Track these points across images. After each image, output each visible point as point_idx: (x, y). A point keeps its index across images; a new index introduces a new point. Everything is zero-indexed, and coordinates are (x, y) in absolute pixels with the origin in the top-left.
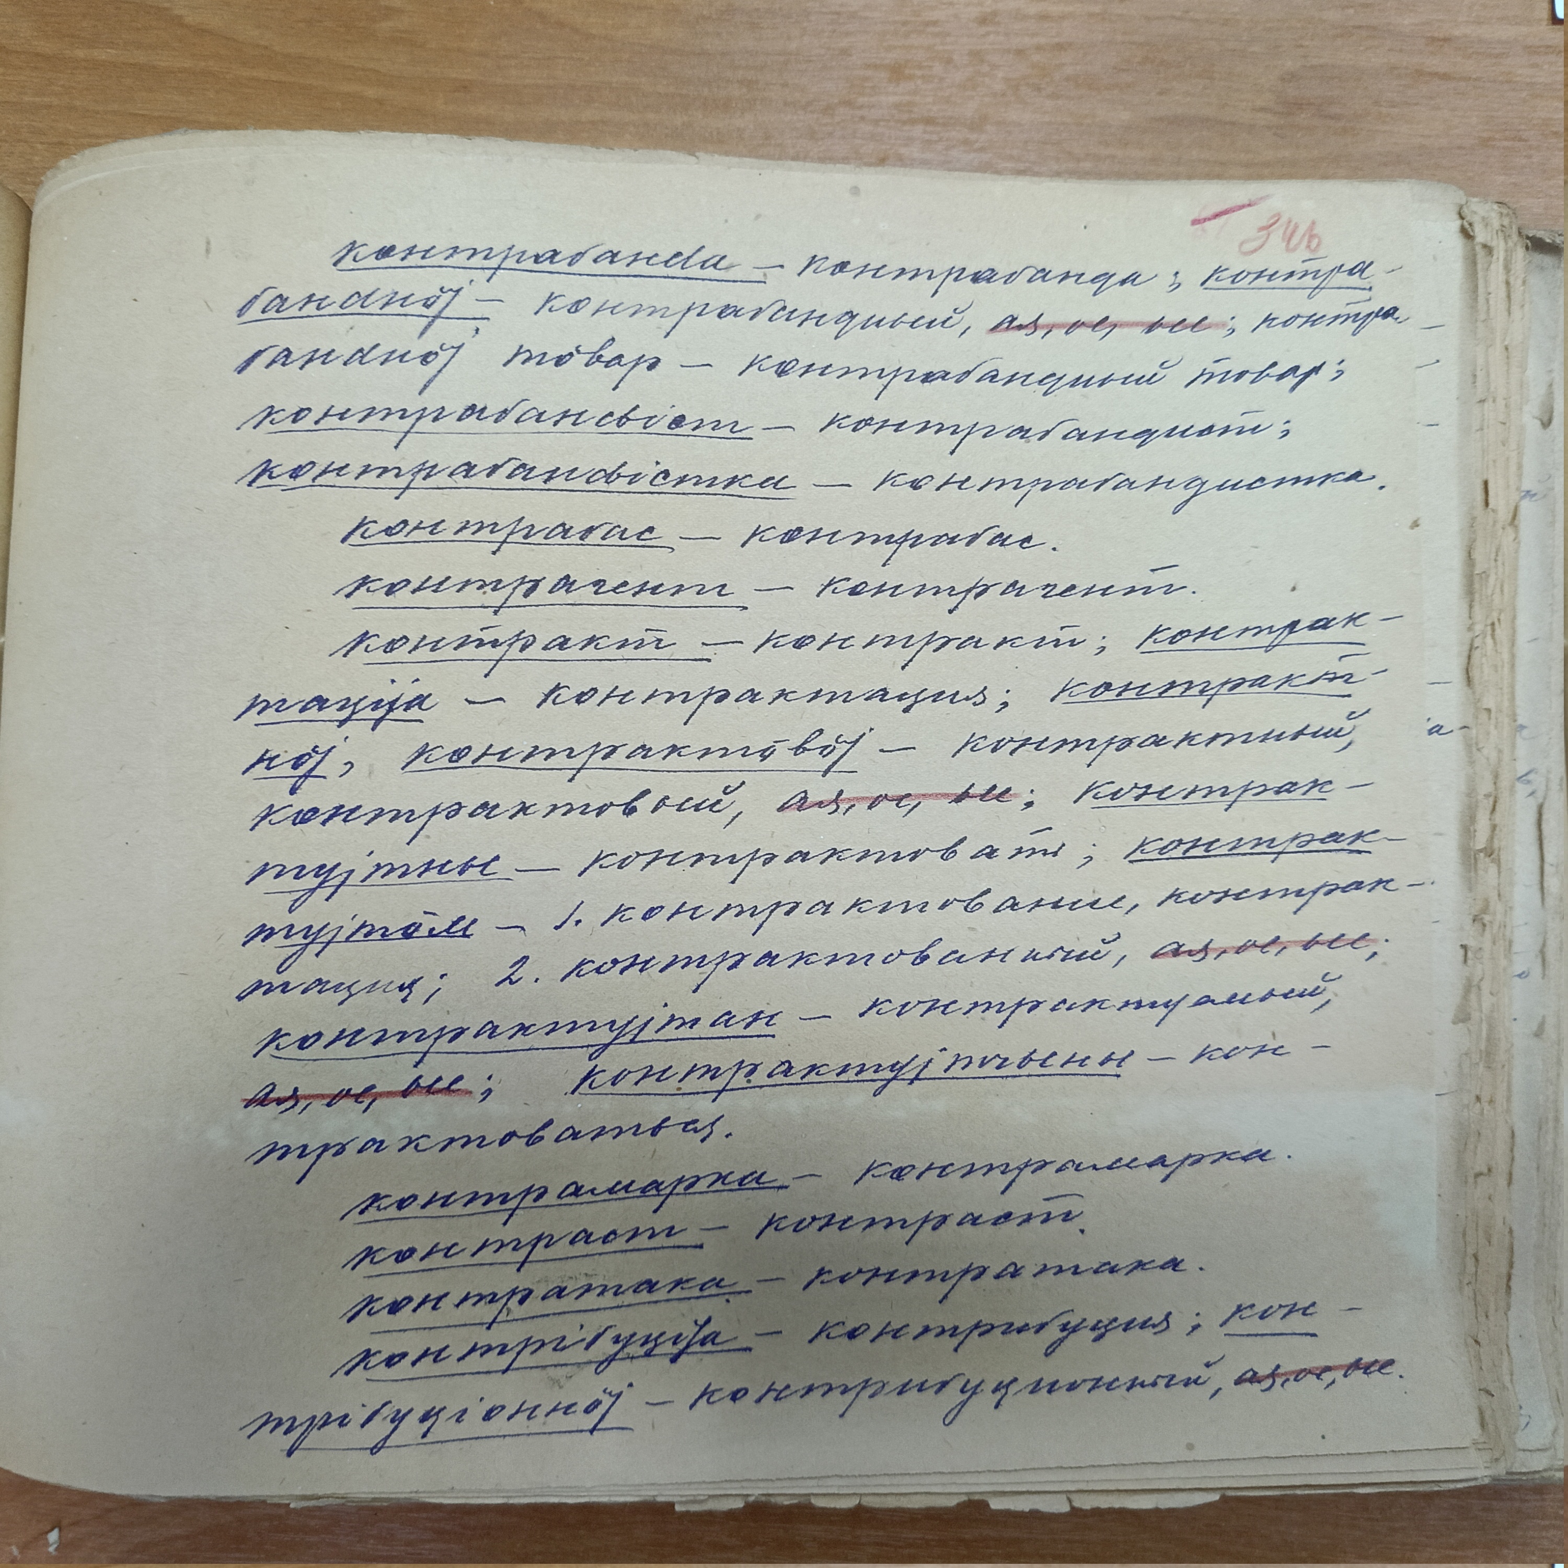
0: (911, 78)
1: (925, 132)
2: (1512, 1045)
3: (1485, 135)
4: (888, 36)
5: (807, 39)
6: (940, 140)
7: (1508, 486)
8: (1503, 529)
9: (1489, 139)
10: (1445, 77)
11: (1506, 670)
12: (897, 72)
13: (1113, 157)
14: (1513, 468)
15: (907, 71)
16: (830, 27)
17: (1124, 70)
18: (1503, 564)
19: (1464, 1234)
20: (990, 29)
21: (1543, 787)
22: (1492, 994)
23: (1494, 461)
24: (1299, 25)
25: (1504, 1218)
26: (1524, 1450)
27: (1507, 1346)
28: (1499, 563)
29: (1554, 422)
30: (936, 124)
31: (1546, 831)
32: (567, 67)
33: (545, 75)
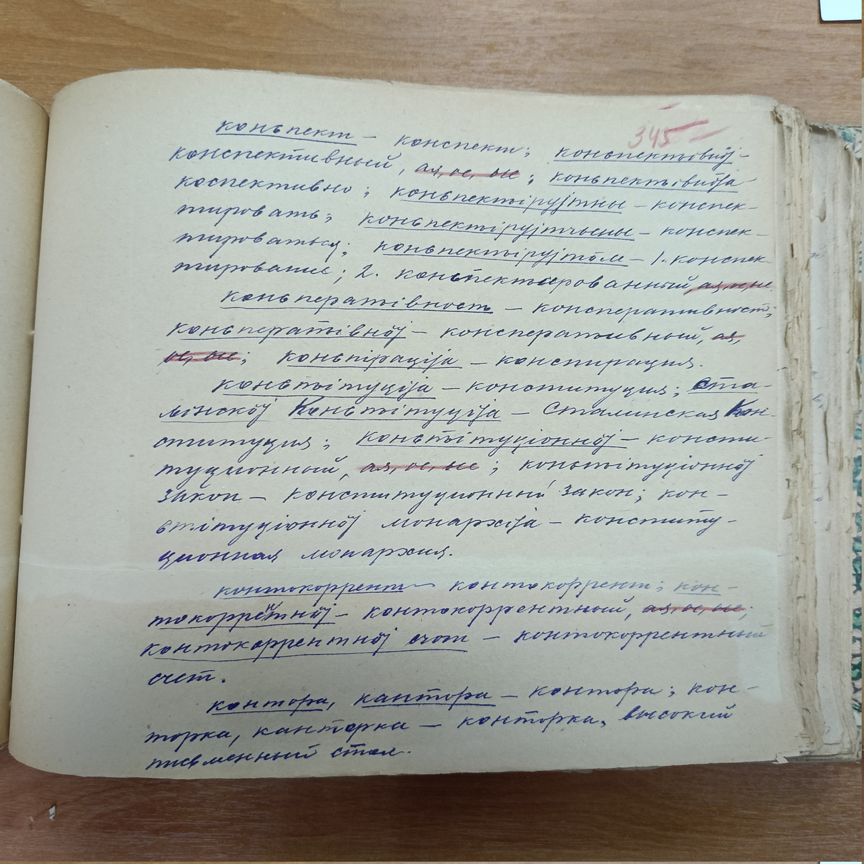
0: (498, 51)
1: (505, 78)
2: (815, 535)
3: (788, 78)
4: (486, 30)
5: (445, 31)
6: (513, 81)
7: (804, 250)
8: (802, 270)
9: (791, 80)
10: (768, 49)
11: (805, 342)
12: (491, 48)
13: (600, 90)
14: (806, 241)
15: (496, 48)
16: (457, 26)
17: (605, 46)
18: (802, 287)
19: (793, 629)
20: (538, 26)
21: (827, 403)
22: (803, 505)
23: (796, 236)
24: (693, 24)
25: (813, 623)
26: (827, 744)
27: (817, 691)
28: (800, 286)
29: (827, 218)
30: (511, 74)
31: (829, 426)
32: (323, 46)
33: (311, 50)
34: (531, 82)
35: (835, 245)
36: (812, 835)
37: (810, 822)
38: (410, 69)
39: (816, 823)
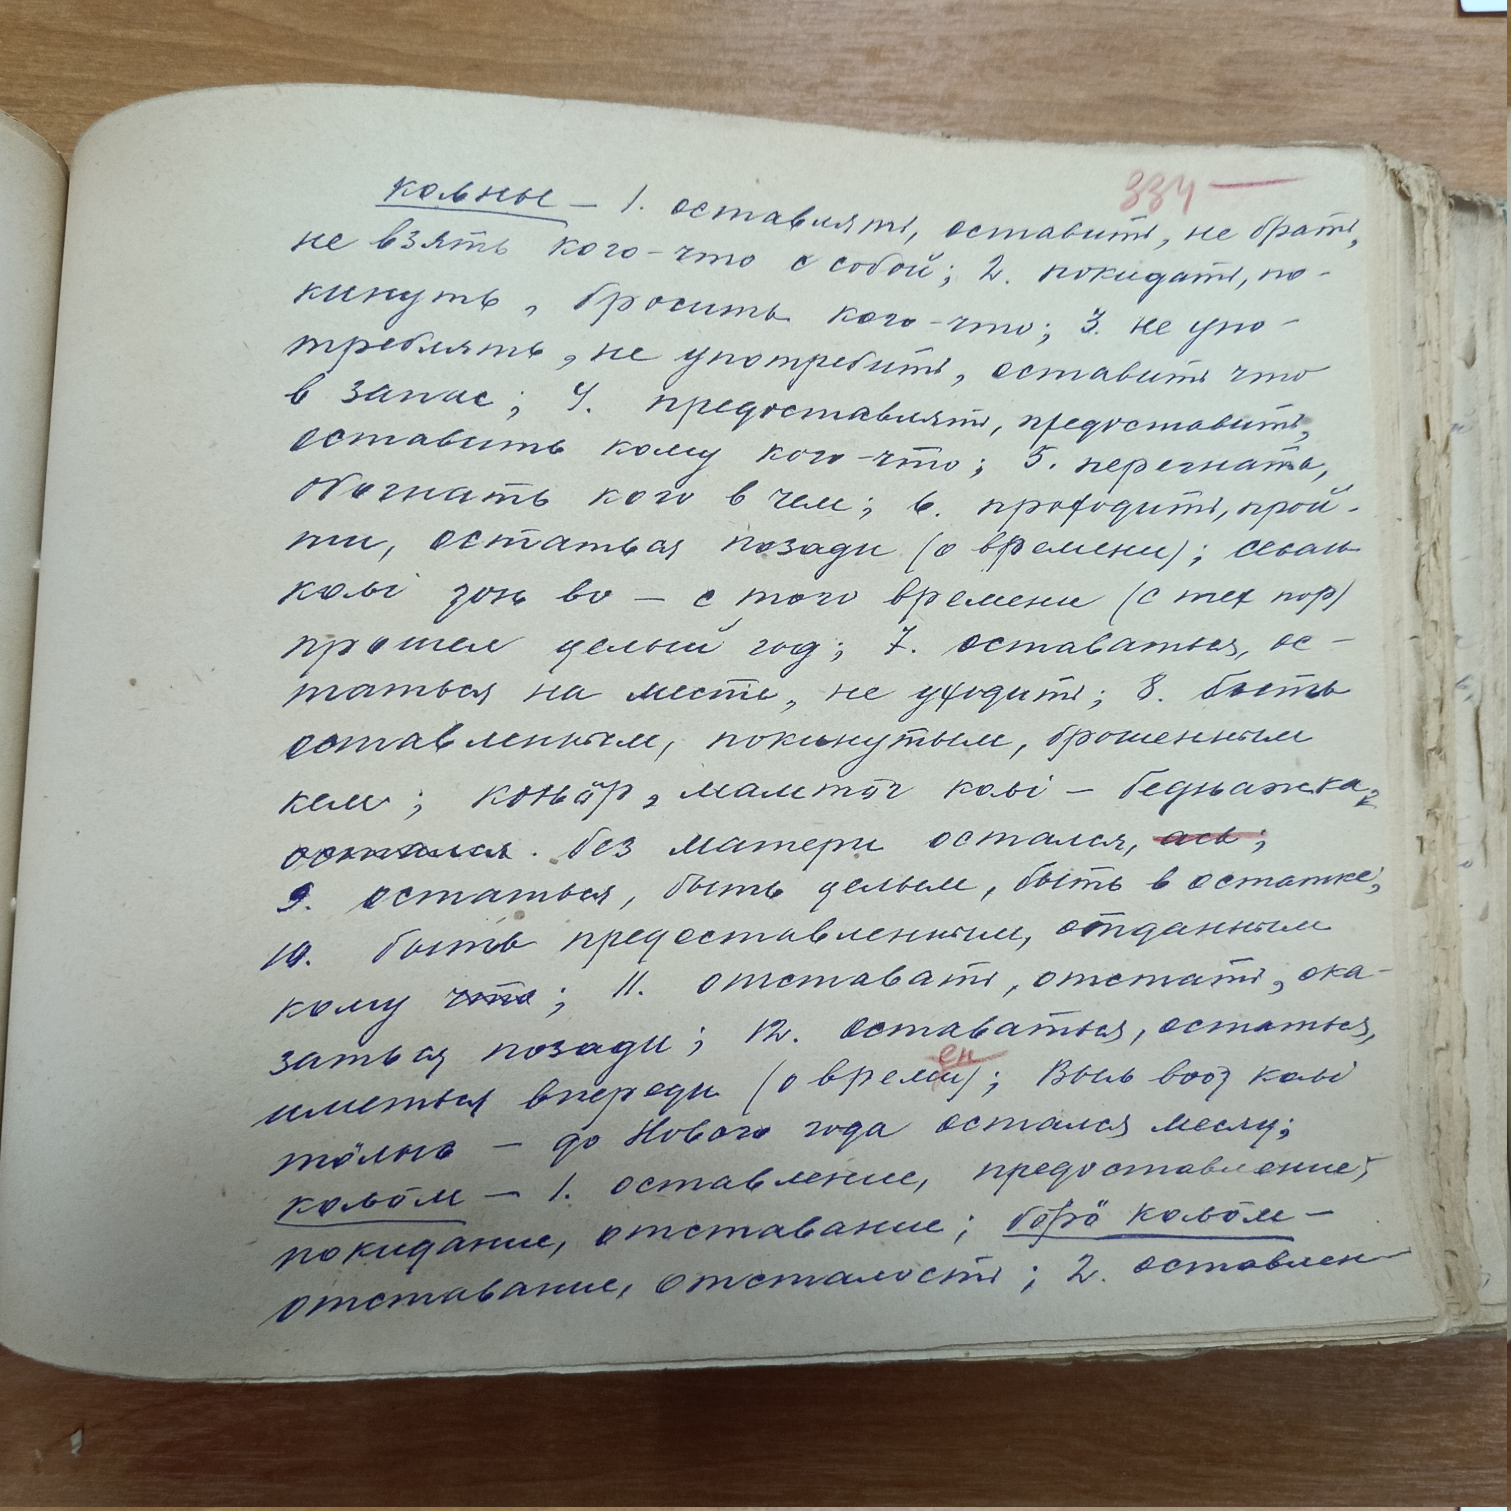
0: (886, 60)
1: (900, 108)
2: (1460, 929)
3: (1402, 113)
4: (865, 23)
5: (791, 25)
6: (914, 115)
8: (1439, 456)
9: (1407, 117)
10: (1366, 62)
11: (1445, 585)
12: (874, 55)
13: (1070, 132)
14: (1445, 403)
15: (882, 55)
16: (812, 15)
17: (1078, 55)
18: (1441, 490)
19: (1428, 1106)
20: (957, 17)
21: (1479, 692)
22: (1445, 881)
23: (1432, 398)
24: (1234, 16)
25: (1461, 1089)
26: (1486, 1305)
27: (1467, 1210)
28: (1438, 489)
29: (1477, 362)
30: (910, 102)
31: (1483, 732)
32: (572, 49)
33: (551, 56)
34: (947, 117)
35: (1492, 409)
36: (1453, 1468)
37: (1451, 1444)
38: (730, 91)
39: (1461, 1447)
